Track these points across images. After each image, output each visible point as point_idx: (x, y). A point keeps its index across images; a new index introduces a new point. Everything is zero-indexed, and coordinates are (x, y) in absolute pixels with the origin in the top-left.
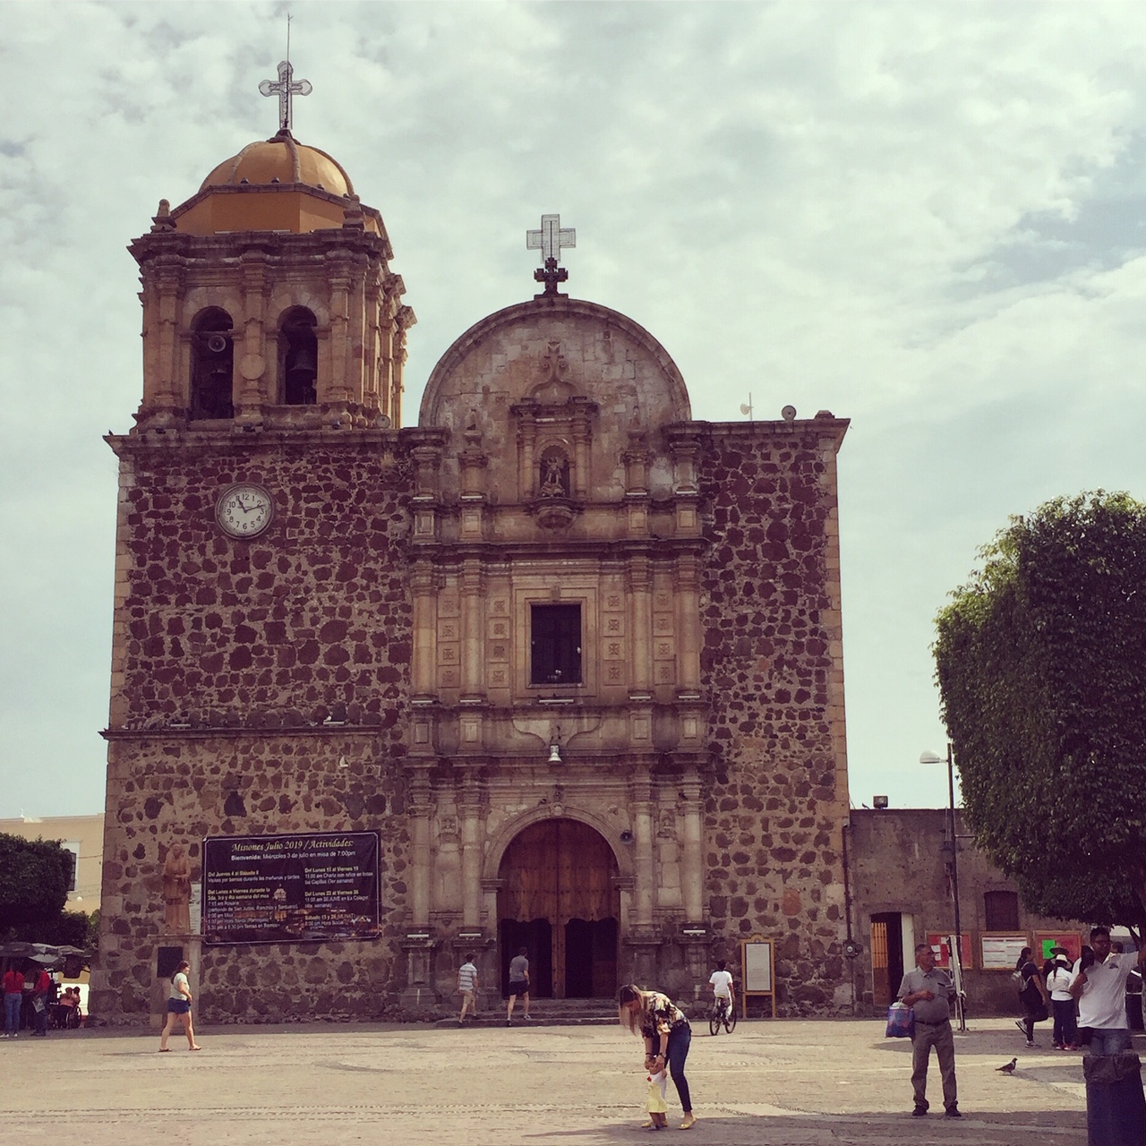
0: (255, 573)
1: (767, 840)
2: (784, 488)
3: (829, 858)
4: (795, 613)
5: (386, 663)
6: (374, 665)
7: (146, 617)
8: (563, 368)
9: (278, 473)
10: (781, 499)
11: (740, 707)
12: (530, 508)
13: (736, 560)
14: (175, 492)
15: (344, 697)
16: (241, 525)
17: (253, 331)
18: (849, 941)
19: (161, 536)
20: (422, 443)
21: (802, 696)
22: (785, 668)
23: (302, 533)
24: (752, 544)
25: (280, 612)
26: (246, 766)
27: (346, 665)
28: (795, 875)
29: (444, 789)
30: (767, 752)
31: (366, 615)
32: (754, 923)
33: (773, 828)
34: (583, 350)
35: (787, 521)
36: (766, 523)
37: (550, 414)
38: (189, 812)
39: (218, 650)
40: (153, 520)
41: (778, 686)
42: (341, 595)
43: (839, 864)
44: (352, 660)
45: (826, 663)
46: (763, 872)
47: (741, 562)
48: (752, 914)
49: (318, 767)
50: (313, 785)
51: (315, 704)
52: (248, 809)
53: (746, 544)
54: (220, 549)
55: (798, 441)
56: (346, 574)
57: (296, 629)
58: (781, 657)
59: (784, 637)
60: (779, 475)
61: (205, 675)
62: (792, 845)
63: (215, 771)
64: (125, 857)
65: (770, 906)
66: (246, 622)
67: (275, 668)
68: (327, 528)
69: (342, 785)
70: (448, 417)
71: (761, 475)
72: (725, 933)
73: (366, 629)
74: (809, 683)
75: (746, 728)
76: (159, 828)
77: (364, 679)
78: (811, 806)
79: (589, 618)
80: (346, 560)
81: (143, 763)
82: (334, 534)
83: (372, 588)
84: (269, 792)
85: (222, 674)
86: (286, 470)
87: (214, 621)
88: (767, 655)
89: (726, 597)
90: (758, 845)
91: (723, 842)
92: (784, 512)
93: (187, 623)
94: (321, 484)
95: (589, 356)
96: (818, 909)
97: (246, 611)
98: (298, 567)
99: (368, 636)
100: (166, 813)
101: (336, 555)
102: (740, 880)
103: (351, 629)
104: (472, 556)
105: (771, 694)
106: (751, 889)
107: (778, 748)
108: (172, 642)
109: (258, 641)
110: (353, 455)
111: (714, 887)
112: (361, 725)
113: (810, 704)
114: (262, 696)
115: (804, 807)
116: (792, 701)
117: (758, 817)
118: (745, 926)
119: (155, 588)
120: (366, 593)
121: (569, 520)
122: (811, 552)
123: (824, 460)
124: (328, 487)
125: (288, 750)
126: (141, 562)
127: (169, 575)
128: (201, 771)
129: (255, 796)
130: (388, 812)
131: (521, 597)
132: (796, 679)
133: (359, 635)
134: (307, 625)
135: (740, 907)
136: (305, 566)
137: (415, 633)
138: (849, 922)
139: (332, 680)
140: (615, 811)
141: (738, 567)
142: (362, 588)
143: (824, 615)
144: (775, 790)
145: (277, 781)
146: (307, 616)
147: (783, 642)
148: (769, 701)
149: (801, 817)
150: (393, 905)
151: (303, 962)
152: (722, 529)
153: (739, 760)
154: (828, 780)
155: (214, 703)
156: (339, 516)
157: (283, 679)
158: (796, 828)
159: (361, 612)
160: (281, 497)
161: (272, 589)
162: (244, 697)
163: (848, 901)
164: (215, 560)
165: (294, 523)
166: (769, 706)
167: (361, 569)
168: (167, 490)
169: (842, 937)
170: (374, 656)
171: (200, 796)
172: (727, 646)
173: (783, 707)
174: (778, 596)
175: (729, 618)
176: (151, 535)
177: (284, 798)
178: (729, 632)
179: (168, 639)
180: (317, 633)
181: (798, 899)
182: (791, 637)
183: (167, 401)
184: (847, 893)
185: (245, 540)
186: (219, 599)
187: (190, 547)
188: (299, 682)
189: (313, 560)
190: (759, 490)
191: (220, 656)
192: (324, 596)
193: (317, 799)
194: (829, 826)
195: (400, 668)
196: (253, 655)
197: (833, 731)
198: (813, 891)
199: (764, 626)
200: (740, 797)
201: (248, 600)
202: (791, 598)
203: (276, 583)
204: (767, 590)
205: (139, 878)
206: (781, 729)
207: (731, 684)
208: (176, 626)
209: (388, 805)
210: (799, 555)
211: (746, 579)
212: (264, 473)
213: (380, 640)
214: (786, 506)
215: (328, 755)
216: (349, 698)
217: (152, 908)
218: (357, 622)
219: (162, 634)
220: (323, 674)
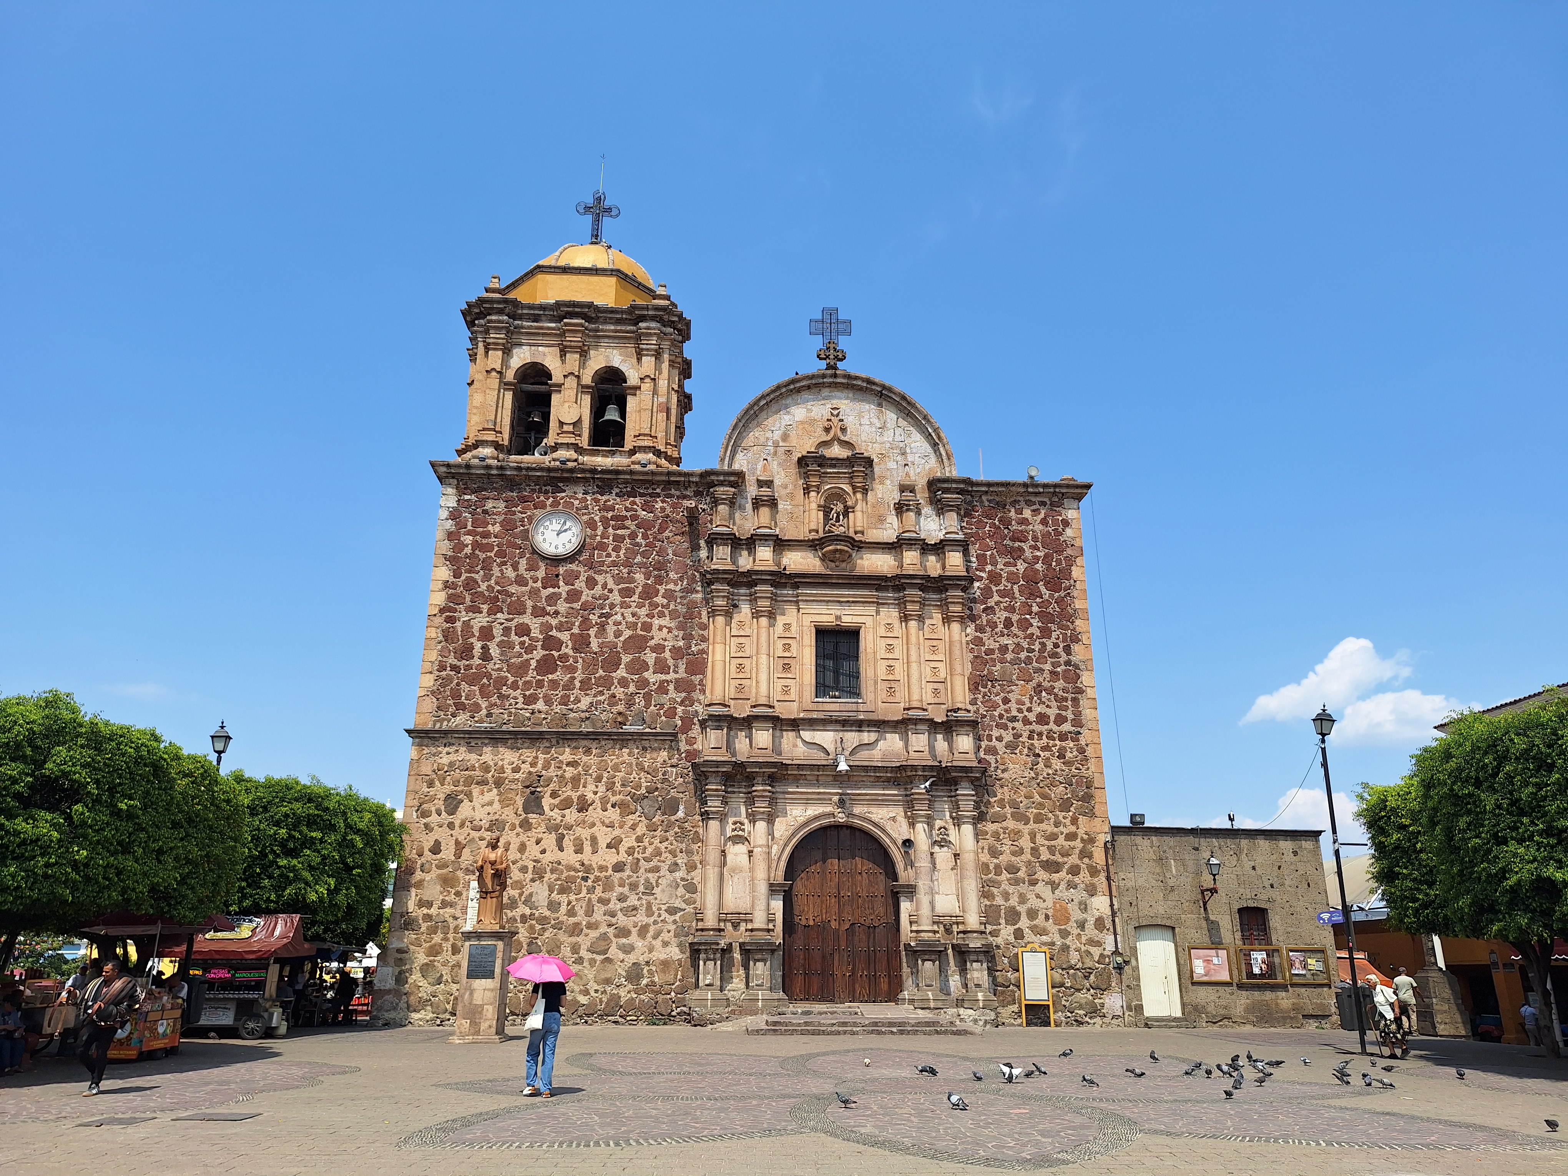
0: (564, 589)
1: (1035, 851)
2: (1035, 538)
3: (1093, 872)
4: (1049, 646)
5: (682, 674)
6: (671, 676)
7: (458, 625)
8: (843, 430)
9: (589, 502)
10: (1035, 548)
11: (1005, 727)
12: (814, 545)
13: (996, 598)
14: (494, 514)
15: (643, 703)
16: (553, 546)
17: (571, 382)
18: (1116, 952)
19: (477, 552)
20: (721, 484)
21: (1060, 720)
22: (1044, 694)
23: (609, 555)
24: (1009, 585)
25: (586, 624)
26: (546, 766)
27: (646, 674)
28: (1063, 886)
29: (734, 792)
30: (1031, 769)
31: (665, 630)
32: (1027, 931)
33: (1040, 840)
34: (860, 416)
35: (1039, 566)
36: (1021, 567)
37: (834, 466)
38: (488, 809)
39: (525, 657)
40: (471, 538)
41: (1038, 709)
42: (643, 612)
43: (1102, 877)
44: (651, 670)
45: (1081, 691)
46: (1033, 883)
47: (1001, 599)
48: (1024, 923)
49: (616, 768)
50: (610, 787)
51: (615, 710)
52: (546, 808)
53: (1004, 584)
54: (532, 568)
55: (1046, 500)
56: (648, 594)
57: (600, 641)
58: (1039, 685)
59: (1041, 666)
60: (1031, 527)
61: (511, 679)
62: (1058, 858)
63: (516, 770)
64: (420, 855)
65: (1041, 917)
66: (554, 633)
67: (579, 675)
68: (632, 553)
69: (638, 787)
70: (741, 463)
71: (1015, 526)
72: (999, 941)
73: (666, 644)
74: (1066, 708)
75: (1012, 747)
76: (457, 823)
77: (662, 688)
78: (1074, 821)
79: (867, 641)
80: (649, 582)
81: (445, 760)
82: (638, 559)
83: (672, 607)
84: (568, 792)
85: (528, 679)
86: (597, 501)
87: (524, 630)
88: (1027, 681)
89: (988, 629)
90: (1027, 856)
91: (994, 853)
92: (1037, 558)
93: (497, 631)
94: (628, 514)
95: (866, 421)
96: (1085, 921)
97: (554, 622)
98: (604, 586)
99: (667, 649)
100: (465, 810)
101: (639, 577)
102: (1011, 889)
103: (652, 643)
104: (764, 582)
105: (1032, 717)
106: (1023, 899)
107: (1041, 765)
108: (482, 648)
109: (564, 650)
110: (658, 491)
111: (985, 894)
112: (658, 730)
113: (1067, 727)
114: (564, 701)
115: (1068, 822)
116: (1052, 723)
117: (1026, 829)
118: (1019, 934)
119: (468, 598)
120: (667, 612)
121: (850, 556)
122: (1062, 594)
123: (1069, 517)
124: (634, 518)
125: (588, 751)
126: (457, 575)
127: (483, 587)
128: (502, 770)
129: (554, 795)
130: (680, 814)
131: (807, 620)
132: (1054, 704)
133: (659, 649)
134: (611, 637)
135: (1013, 916)
136: (611, 584)
137: (711, 647)
138: (1115, 934)
139: (632, 688)
140: (894, 819)
141: (997, 603)
142: (663, 606)
143: (1075, 648)
144: (1041, 806)
145: (575, 781)
146: (611, 629)
147: (1042, 670)
148: (1031, 723)
149: (1065, 831)
150: (684, 906)
151: (592, 962)
152: (984, 571)
153: (1006, 775)
154: (1088, 798)
155: (520, 706)
156: (644, 543)
157: (585, 686)
158: (1061, 840)
159: (660, 628)
160: (592, 524)
161: (580, 604)
162: (548, 701)
163: (1114, 914)
164: (527, 575)
165: (602, 547)
166: (1032, 727)
167: (662, 591)
168: (485, 512)
169: (1110, 947)
170: (672, 668)
171: (500, 794)
172: (990, 672)
173: (1044, 728)
174: (1034, 630)
175: (991, 647)
176: (468, 550)
177: (583, 798)
178: (993, 660)
179: (478, 645)
180: (620, 645)
181: (1066, 909)
182: (1048, 667)
183: (490, 437)
184: (1112, 905)
185: (556, 561)
186: (529, 611)
187: (504, 564)
188: (601, 689)
189: (618, 580)
190: (1013, 539)
191: (526, 664)
192: (628, 612)
193: (613, 799)
194: (1092, 841)
195: (697, 679)
196: (558, 663)
197: (1089, 751)
198: (1080, 903)
199: (1023, 655)
200: (1008, 810)
201: (557, 613)
202: (1046, 632)
203: (584, 598)
204: (1025, 625)
205: (435, 872)
206: (1043, 749)
207: (995, 707)
208: (486, 634)
209: (681, 807)
210: (1051, 596)
211: (1005, 614)
212: (576, 502)
213: (677, 653)
214: (1038, 554)
215: (626, 757)
216: (648, 706)
217: (444, 904)
218: (657, 636)
219: (472, 640)
220: (624, 683)
